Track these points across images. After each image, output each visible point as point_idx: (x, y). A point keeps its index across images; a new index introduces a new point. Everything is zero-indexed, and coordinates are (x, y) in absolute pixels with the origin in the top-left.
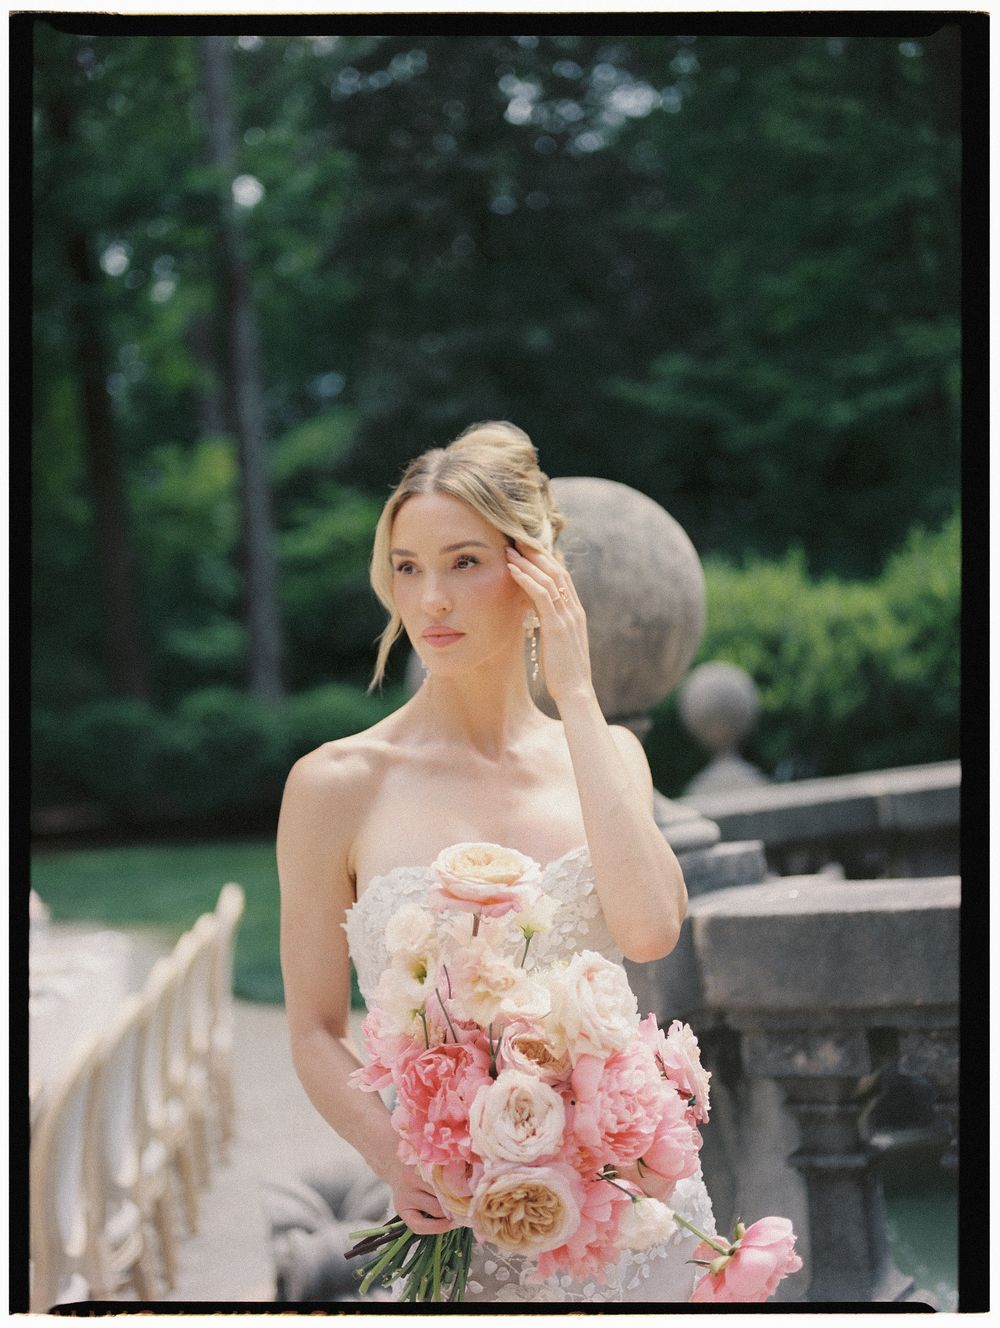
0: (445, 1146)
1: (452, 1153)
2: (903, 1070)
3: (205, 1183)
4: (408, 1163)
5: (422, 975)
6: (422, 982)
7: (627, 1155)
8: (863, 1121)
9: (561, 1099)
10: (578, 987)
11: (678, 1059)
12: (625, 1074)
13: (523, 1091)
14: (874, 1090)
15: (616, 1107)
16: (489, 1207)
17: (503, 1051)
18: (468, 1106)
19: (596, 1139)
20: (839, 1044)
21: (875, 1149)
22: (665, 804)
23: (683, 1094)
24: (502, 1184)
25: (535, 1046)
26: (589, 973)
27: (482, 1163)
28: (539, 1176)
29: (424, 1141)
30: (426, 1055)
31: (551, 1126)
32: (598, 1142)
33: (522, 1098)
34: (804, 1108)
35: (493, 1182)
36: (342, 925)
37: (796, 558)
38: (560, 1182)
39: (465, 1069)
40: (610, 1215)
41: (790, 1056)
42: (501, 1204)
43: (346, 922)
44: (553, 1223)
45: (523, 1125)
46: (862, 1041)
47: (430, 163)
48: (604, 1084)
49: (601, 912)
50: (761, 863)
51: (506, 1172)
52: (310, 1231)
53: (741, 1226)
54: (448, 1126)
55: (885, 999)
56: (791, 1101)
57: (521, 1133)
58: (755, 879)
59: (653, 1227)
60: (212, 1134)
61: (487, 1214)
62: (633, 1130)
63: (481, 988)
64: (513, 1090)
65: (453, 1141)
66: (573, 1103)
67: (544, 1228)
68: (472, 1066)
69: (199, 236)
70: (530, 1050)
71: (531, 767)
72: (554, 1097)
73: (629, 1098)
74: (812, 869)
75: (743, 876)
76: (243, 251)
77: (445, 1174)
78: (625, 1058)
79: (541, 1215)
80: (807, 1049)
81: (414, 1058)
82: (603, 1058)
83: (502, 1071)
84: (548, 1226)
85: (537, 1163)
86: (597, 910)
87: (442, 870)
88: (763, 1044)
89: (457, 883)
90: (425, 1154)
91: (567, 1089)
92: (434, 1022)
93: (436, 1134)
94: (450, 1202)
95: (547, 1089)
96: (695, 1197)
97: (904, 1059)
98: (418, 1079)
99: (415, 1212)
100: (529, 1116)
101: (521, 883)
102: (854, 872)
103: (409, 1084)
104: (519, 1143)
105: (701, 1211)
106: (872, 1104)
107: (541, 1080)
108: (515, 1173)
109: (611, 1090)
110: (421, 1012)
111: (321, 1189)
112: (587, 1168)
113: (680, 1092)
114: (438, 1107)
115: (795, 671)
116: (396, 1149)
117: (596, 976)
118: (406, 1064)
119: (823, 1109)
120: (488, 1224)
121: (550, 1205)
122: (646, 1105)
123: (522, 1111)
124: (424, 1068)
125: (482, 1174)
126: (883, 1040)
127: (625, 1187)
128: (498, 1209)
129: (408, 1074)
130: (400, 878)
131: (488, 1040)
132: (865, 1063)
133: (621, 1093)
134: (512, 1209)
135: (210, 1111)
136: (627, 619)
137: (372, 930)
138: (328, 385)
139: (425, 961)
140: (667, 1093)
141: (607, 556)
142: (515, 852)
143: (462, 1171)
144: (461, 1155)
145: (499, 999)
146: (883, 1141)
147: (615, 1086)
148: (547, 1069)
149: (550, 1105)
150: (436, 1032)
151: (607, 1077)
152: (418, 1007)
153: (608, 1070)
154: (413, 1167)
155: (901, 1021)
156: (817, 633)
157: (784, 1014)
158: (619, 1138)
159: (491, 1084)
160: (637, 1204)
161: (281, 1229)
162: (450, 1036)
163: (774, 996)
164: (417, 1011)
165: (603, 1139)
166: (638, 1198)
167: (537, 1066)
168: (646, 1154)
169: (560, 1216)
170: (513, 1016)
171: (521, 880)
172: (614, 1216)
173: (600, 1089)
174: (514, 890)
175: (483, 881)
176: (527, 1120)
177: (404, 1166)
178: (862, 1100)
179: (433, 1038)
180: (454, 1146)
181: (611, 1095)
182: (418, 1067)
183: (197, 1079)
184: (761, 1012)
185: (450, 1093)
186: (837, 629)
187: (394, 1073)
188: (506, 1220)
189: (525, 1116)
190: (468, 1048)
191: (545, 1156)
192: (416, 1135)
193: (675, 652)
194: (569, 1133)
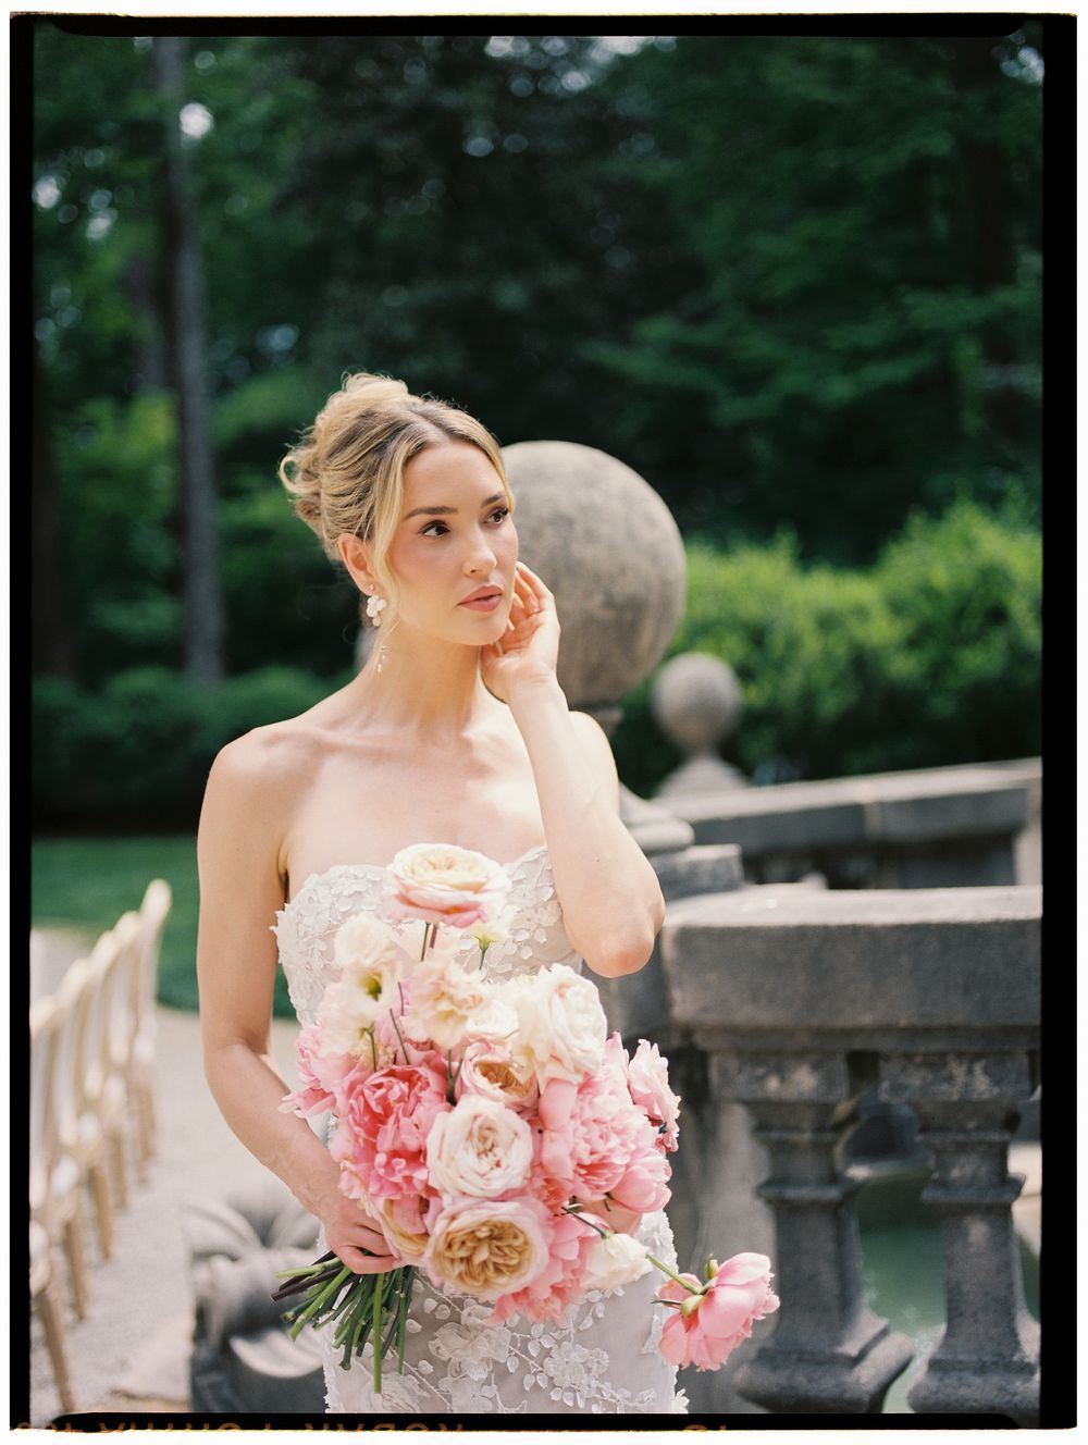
0: (398, 1178)
1: (405, 1186)
2: (884, 1097)
3: (122, 1204)
4: (351, 1197)
5: (376, 991)
6: (376, 999)
7: (598, 1187)
8: (839, 1150)
9: (528, 1127)
10: (550, 1005)
11: (646, 1082)
12: (598, 1100)
13: (487, 1119)
14: (853, 1117)
15: (588, 1137)
16: (450, 1246)
17: (464, 1074)
18: (425, 1135)
19: (567, 1171)
20: (816, 1067)
21: (851, 1180)
22: (634, 802)
23: (654, 1121)
24: (465, 1221)
25: (496, 1068)
26: (561, 990)
27: (440, 1197)
28: (505, 1211)
29: (373, 1173)
30: (375, 1078)
31: (518, 1155)
32: (571, 1175)
33: (485, 1126)
34: (775, 1135)
35: (453, 1218)
36: (272, 928)
37: (786, 543)
38: (526, 1217)
39: (420, 1095)
40: (577, 1252)
41: (762, 1079)
42: (463, 1243)
43: (277, 925)
44: (519, 1265)
45: (487, 1155)
46: (841, 1066)
47: (398, 97)
48: (577, 1110)
49: (561, 918)
50: (737, 870)
51: (470, 1208)
52: (233, 1259)
53: (714, 1263)
54: (400, 1156)
55: (867, 1019)
56: (761, 1128)
57: (485, 1164)
58: (729, 887)
59: (625, 1266)
60: (130, 1153)
61: (448, 1254)
62: (605, 1161)
63: (445, 1006)
64: (475, 1118)
65: (407, 1173)
66: (540, 1132)
67: (510, 1269)
68: (428, 1090)
69: (142, 168)
70: (491, 1073)
71: (484, 756)
72: (521, 1125)
73: (603, 1126)
74: (793, 878)
75: (717, 884)
76: (189, 186)
77: (395, 1209)
78: (597, 1083)
79: (506, 1255)
80: (782, 1072)
81: (362, 1081)
82: (575, 1083)
83: (463, 1096)
84: (513, 1266)
85: (504, 1197)
86: (557, 917)
87: (401, 873)
88: (733, 1064)
89: (417, 889)
90: (373, 1188)
91: (534, 1115)
92: (383, 1040)
93: (388, 1164)
94: (401, 1240)
95: (513, 1116)
96: (657, 1229)
97: (885, 1085)
98: (367, 1105)
99: (353, 1249)
100: (493, 1146)
101: (486, 891)
102: (837, 882)
103: (357, 1111)
104: (482, 1176)
105: (662, 1245)
106: (849, 1132)
107: (507, 1107)
108: (478, 1208)
109: (584, 1118)
110: (369, 1031)
111: (247, 1215)
112: (552, 1202)
113: (650, 1119)
114: (390, 1136)
115: (780, 666)
116: (338, 1180)
117: (569, 993)
118: (352, 1087)
119: (795, 1137)
120: (448, 1264)
121: (517, 1243)
122: (618, 1133)
123: (484, 1139)
124: (374, 1092)
125: (442, 1210)
126: (863, 1065)
127: (592, 1223)
128: (459, 1248)
129: (356, 1099)
130: (341, 877)
131: (446, 1063)
132: (843, 1088)
133: (595, 1121)
134: (475, 1248)
135: (129, 1127)
136: (598, 598)
137: (306, 934)
138: (280, 339)
139: (380, 975)
140: (638, 1120)
141: (579, 529)
142: (478, 855)
143: (416, 1205)
144: (416, 1189)
145: (464, 1018)
146: (859, 1172)
147: (589, 1114)
148: (510, 1093)
149: (516, 1134)
150: (386, 1053)
151: (580, 1103)
152: (367, 1026)
153: (581, 1096)
154: (356, 1200)
155: (883, 1044)
156: (805, 625)
157: (757, 1032)
158: (591, 1170)
159: (449, 1110)
160: (607, 1240)
161: (202, 1256)
162: (400, 1056)
163: (746, 1014)
164: (365, 1030)
165: (575, 1172)
166: (608, 1233)
167: (501, 1091)
168: (615, 1188)
169: (527, 1255)
170: (473, 1036)
171: (487, 887)
172: (581, 1255)
173: (572, 1117)
174: (479, 898)
175: (447, 888)
176: (490, 1150)
177: (346, 1198)
178: (839, 1127)
179: (382, 1059)
180: (408, 1179)
181: (584, 1123)
182: (367, 1092)
183: (115, 1091)
184: (732, 1031)
185: (404, 1120)
186: (827, 622)
187: (340, 1098)
188: (468, 1260)
189: (488, 1146)
190: (423, 1071)
191: (512, 1190)
192: (363, 1166)
193: (649, 637)
194: (537, 1164)
